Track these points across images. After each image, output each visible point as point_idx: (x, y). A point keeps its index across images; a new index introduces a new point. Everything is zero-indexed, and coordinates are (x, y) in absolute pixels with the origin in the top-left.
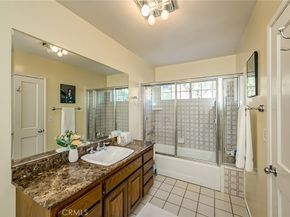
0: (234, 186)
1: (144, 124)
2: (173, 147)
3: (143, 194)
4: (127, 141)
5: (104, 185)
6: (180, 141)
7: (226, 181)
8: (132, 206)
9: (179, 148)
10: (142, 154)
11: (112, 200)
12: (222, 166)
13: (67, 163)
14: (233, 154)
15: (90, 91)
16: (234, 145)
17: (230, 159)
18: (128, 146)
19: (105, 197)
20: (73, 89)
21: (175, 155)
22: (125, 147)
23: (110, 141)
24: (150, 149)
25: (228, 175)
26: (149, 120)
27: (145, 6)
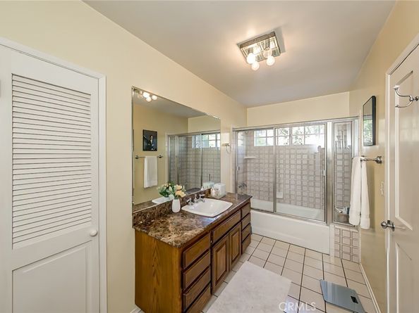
0: (346, 249)
1: (236, 175)
2: (272, 203)
3: (242, 252)
4: (221, 194)
5: (212, 234)
6: (279, 196)
7: (336, 243)
8: (233, 261)
9: (278, 204)
10: (241, 208)
11: (217, 251)
12: (332, 225)
13: (171, 212)
14: (345, 212)
15: (171, 137)
16: (347, 201)
17: (342, 218)
18: (223, 198)
19: (213, 246)
20: (155, 134)
21: (274, 212)
22: (220, 199)
23: (204, 192)
24: (248, 203)
25: (340, 235)
26: (241, 171)
27: (251, 54)
